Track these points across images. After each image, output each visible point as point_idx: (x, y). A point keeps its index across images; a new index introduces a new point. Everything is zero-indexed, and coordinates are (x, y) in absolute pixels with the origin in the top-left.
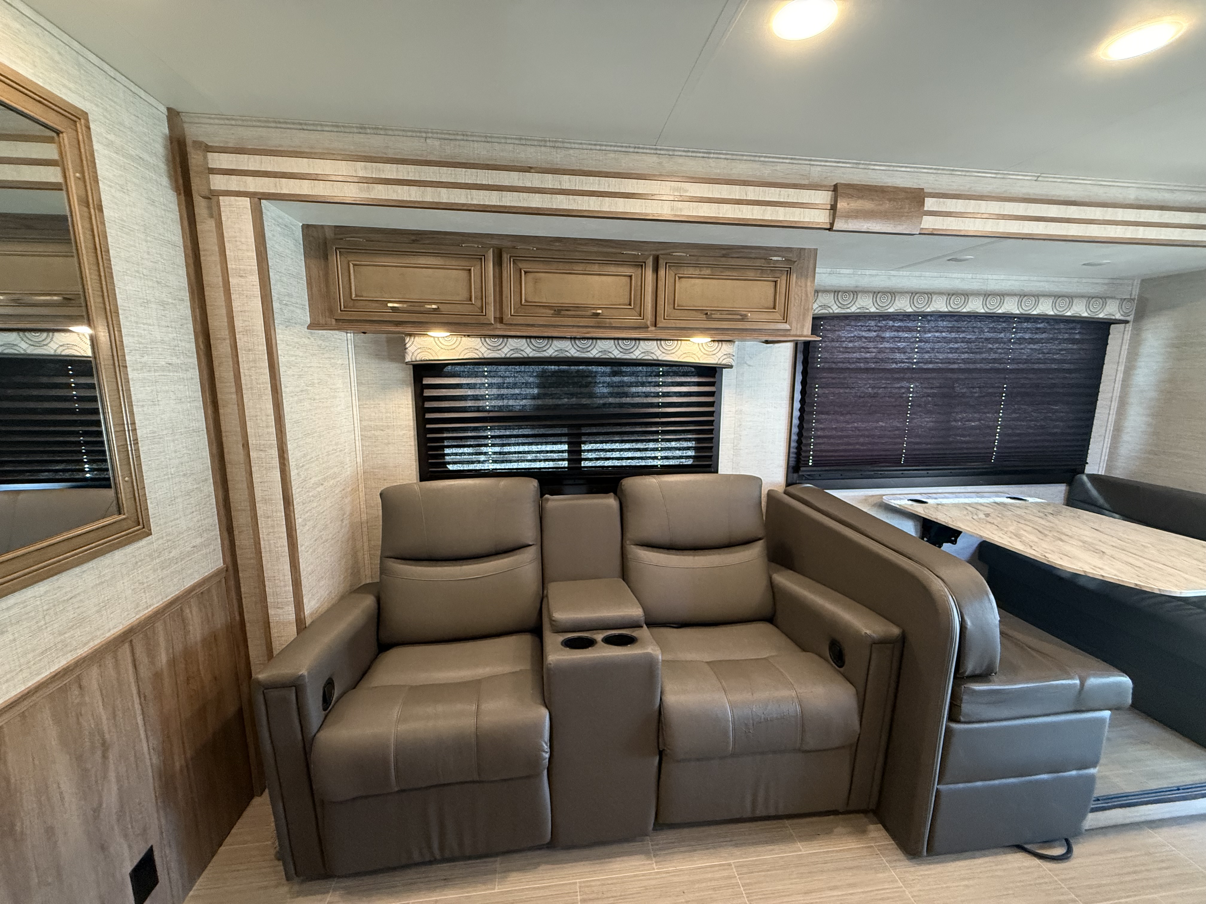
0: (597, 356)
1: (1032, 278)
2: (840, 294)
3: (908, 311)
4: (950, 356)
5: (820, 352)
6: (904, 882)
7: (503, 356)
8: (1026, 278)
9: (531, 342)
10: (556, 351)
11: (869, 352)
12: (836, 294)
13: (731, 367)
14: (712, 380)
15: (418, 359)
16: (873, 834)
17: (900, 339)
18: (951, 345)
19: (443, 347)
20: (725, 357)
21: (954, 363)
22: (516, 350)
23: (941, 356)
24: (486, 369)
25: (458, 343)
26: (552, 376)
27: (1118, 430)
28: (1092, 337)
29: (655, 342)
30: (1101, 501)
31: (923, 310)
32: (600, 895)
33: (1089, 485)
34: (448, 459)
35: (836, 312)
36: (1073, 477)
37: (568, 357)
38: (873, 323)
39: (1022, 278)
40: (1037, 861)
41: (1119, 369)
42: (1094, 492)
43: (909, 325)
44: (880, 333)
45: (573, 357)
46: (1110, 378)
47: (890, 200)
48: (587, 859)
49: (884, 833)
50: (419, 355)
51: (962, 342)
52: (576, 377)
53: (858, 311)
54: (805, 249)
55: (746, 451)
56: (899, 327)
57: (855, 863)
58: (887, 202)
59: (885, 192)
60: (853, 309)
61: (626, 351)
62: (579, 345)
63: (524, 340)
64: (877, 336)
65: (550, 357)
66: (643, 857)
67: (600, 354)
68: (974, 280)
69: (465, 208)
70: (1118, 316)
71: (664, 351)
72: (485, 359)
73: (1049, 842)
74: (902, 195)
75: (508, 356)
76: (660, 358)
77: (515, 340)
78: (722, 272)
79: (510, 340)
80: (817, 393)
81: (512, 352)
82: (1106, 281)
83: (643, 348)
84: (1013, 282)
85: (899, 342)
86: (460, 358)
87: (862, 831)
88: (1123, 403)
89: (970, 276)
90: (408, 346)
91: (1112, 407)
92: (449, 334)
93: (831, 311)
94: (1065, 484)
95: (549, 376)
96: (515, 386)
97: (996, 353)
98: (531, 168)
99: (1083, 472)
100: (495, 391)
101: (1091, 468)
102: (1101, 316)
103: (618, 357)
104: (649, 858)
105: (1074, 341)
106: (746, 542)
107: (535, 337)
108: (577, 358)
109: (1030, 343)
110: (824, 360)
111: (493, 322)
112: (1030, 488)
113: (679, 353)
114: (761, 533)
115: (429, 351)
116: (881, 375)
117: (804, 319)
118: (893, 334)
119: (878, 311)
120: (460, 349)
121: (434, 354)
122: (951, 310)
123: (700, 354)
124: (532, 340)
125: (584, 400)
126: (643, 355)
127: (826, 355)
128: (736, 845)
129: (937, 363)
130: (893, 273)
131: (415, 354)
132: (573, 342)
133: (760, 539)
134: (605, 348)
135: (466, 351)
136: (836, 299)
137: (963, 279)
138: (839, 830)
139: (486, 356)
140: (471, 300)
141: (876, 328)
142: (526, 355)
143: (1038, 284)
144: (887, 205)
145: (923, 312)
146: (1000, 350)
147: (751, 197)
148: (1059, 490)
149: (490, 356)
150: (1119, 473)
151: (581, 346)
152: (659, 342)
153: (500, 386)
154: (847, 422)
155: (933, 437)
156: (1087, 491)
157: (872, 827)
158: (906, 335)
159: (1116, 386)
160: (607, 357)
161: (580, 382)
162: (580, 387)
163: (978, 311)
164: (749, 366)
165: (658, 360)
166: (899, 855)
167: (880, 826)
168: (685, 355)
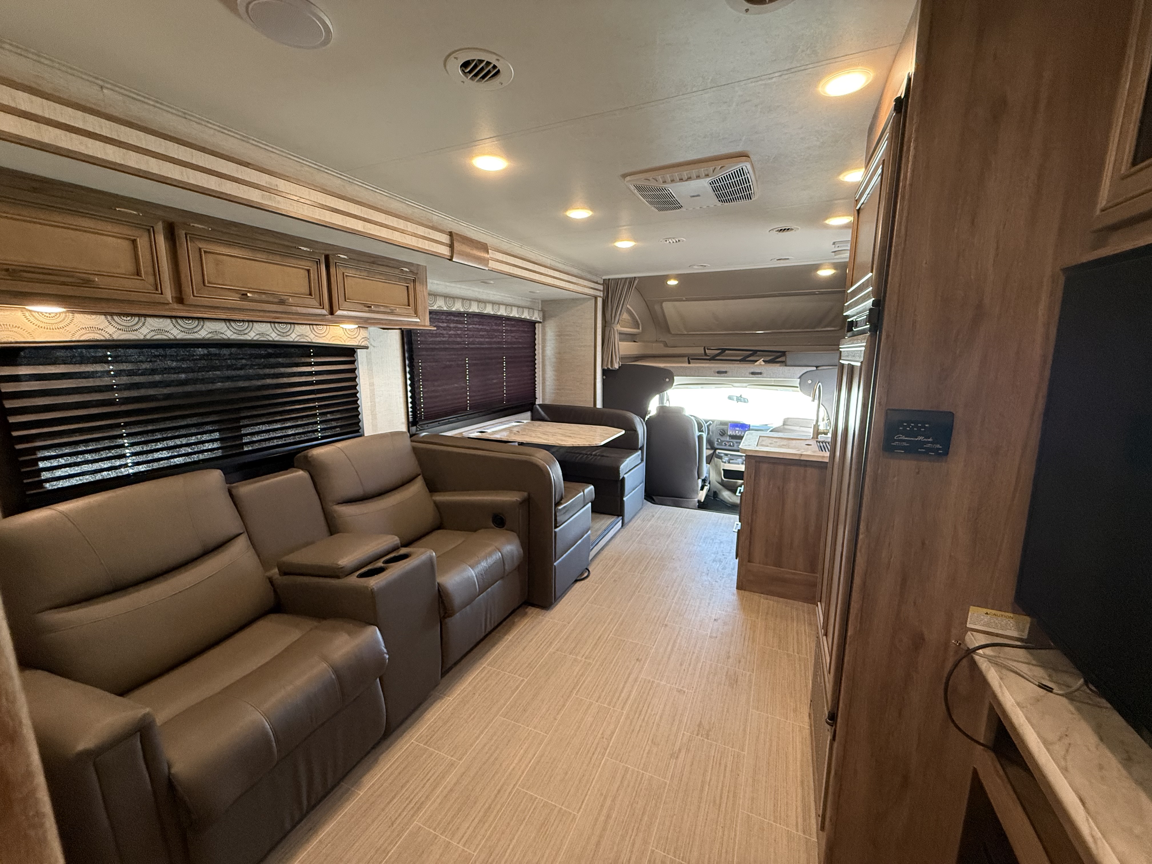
0: (255, 338)
3: (461, 310)
4: (481, 340)
5: (419, 337)
6: (551, 618)
7: (142, 337)
8: (509, 296)
9: (177, 321)
10: (209, 333)
11: (444, 337)
13: (367, 348)
14: (352, 359)
16: (530, 612)
18: (481, 333)
20: (362, 340)
21: (483, 344)
22: (160, 331)
23: (477, 340)
24: (109, 353)
26: (200, 359)
27: (544, 379)
29: (308, 326)
30: (546, 417)
31: (467, 310)
32: (433, 733)
33: (540, 410)
34: (45, 475)
36: (533, 406)
37: (224, 339)
38: (444, 317)
39: (502, 294)
40: (583, 582)
42: (542, 413)
43: (461, 319)
44: (449, 325)
45: (229, 339)
46: (538, 352)
47: (475, 248)
48: (407, 728)
49: (533, 608)
51: (485, 331)
52: (229, 359)
53: (437, 308)
54: (420, 265)
56: (457, 320)
57: (531, 626)
61: (283, 334)
62: (235, 327)
63: (168, 320)
64: (447, 326)
65: (203, 339)
66: (439, 701)
67: (258, 337)
68: (489, 294)
69: (181, 185)
70: (538, 320)
72: (113, 340)
73: (582, 574)
74: (480, 246)
75: (148, 337)
76: (314, 341)
77: (156, 320)
78: (374, 275)
80: (420, 366)
81: (153, 333)
82: (534, 301)
83: (298, 331)
84: (505, 297)
85: (458, 330)
86: (74, 339)
87: (525, 614)
88: (544, 366)
92: (64, 310)
94: (530, 411)
95: (196, 359)
96: (153, 372)
97: (497, 338)
98: (249, 164)
99: (535, 404)
100: (125, 380)
101: (539, 402)
102: (533, 319)
103: (274, 340)
104: (442, 698)
105: (524, 332)
106: (410, 480)
107: (182, 318)
108: (234, 340)
109: (509, 333)
110: (422, 343)
111: (171, 302)
113: (328, 336)
114: (418, 470)
116: (452, 353)
117: (425, 314)
118: (455, 325)
120: (72, 328)
121: (25, 334)
123: (345, 338)
124: (179, 320)
125: (241, 382)
126: (298, 337)
127: (423, 339)
128: (480, 658)
129: (476, 344)
130: (448, 284)
132: (228, 324)
133: (419, 475)
135: (84, 331)
137: (479, 292)
138: (516, 620)
139: (115, 337)
140: (138, 273)
142: (172, 337)
144: (475, 251)
145: (467, 312)
146: (499, 337)
147: (410, 229)
148: (528, 414)
149: (123, 337)
150: (547, 402)
151: (237, 328)
152: (311, 326)
153: (130, 373)
154: (439, 386)
155: (479, 391)
156: (539, 413)
157: (527, 610)
158: (461, 326)
160: (265, 339)
161: (235, 364)
162: (234, 370)
163: (490, 313)
164: (374, 347)
165: (312, 343)
166: (543, 611)
167: (530, 607)
168: (333, 339)
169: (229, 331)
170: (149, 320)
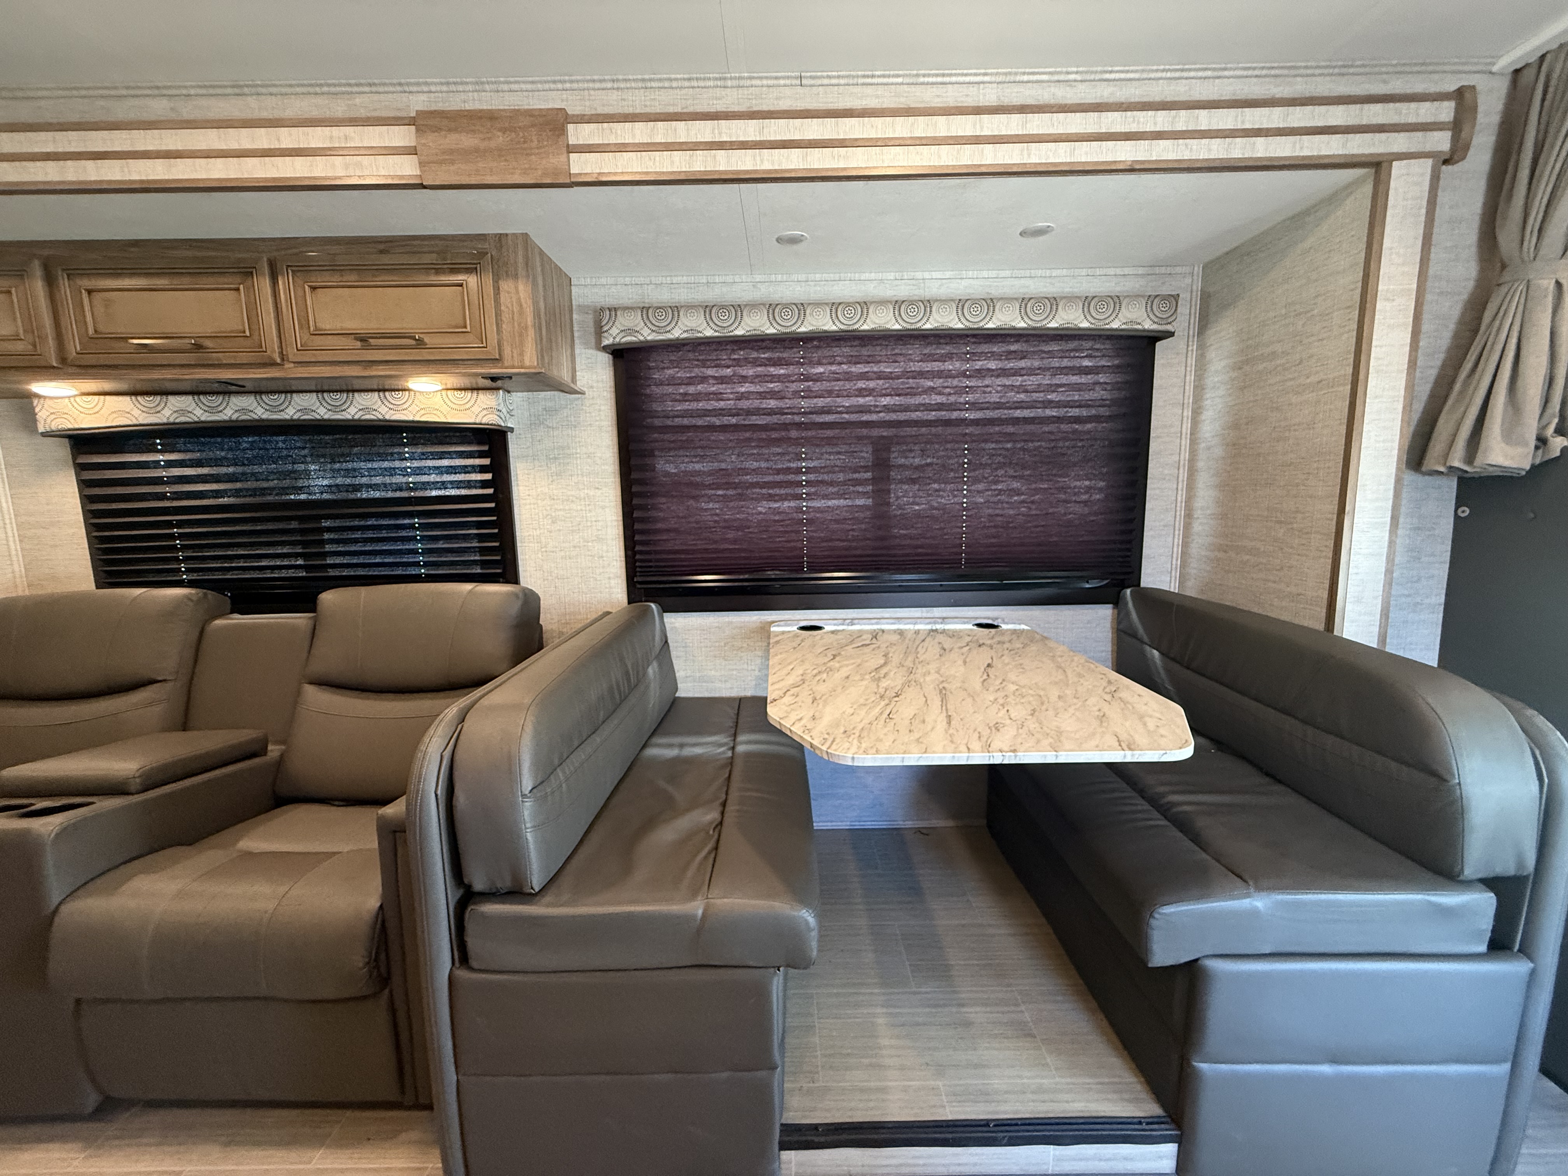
0: (295, 417)
1: (1003, 274)
2: (650, 311)
3: (768, 332)
4: (862, 401)
8: (993, 274)
9: (199, 399)
10: (236, 411)
11: (722, 400)
12: (645, 312)
15: (54, 428)
17: (773, 378)
18: (860, 385)
19: (82, 410)
20: (485, 412)
21: (870, 412)
23: (845, 402)
25: (101, 404)
27: (1189, 514)
28: (1116, 362)
29: (376, 393)
31: (793, 328)
35: (649, 338)
37: (256, 420)
41: (1185, 414)
43: (785, 355)
44: (738, 370)
45: (262, 420)
46: (1173, 430)
47: (504, 130)
50: (53, 423)
51: (879, 378)
53: (685, 335)
54: (507, 235)
55: (563, 553)
56: (769, 359)
58: (499, 134)
59: (497, 118)
60: (677, 333)
61: (335, 409)
62: (267, 401)
63: (190, 397)
64: (733, 375)
67: (299, 414)
68: (899, 282)
70: (1148, 325)
71: (391, 406)
72: (141, 425)
74: (525, 121)
75: (174, 420)
76: (387, 417)
77: (178, 398)
78: (375, 276)
79: (170, 398)
81: (175, 415)
82: (1141, 271)
83: (360, 404)
84: (971, 281)
85: (771, 382)
88: (1192, 472)
89: (891, 276)
90: (37, 410)
91: (1180, 479)
93: (642, 338)
94: (1110, 606)
97: (940, 394)
99: (1136, 585)
101: (1151, 580)
102: (1115, 325)
103: (326, 417)
107: (204, 393)
108: (268, 420)
109: (998, 376)
111: (56, 365)
112: (1048, 612)
113: (413, 408)
115: (65, 416)
116: (748, 435)
117: (522, 342)
118: (758, 370)
119: (717, 334)
120: (105, 412)
121: (72, 421)
122: (843, 327)
123: (445, 410)
124: (201, 397)
126: (361, 413)
129: (841, 413)
131: (48, 421)
132: (258, 397)
134: (305, 404)
135: (114, 415)
136: (646, 319)
139: (141, 421)
141: (730, 363)
142: (196, 419)
143: (1016, 282)
144: (500, 139)
145: (794, 333)
146: (948, 390)
147: (286, 144)
148: (1101, 616)
151: (270, 403)
152: (381, 394)
153: (183, 464)
156: (1129, 615)
158: (782, 372)
159: (1183, 442)
163: (889, 326)
165: (387, 420)
168: (423, 412)
169: (260, 408)
170: (171, 398)
